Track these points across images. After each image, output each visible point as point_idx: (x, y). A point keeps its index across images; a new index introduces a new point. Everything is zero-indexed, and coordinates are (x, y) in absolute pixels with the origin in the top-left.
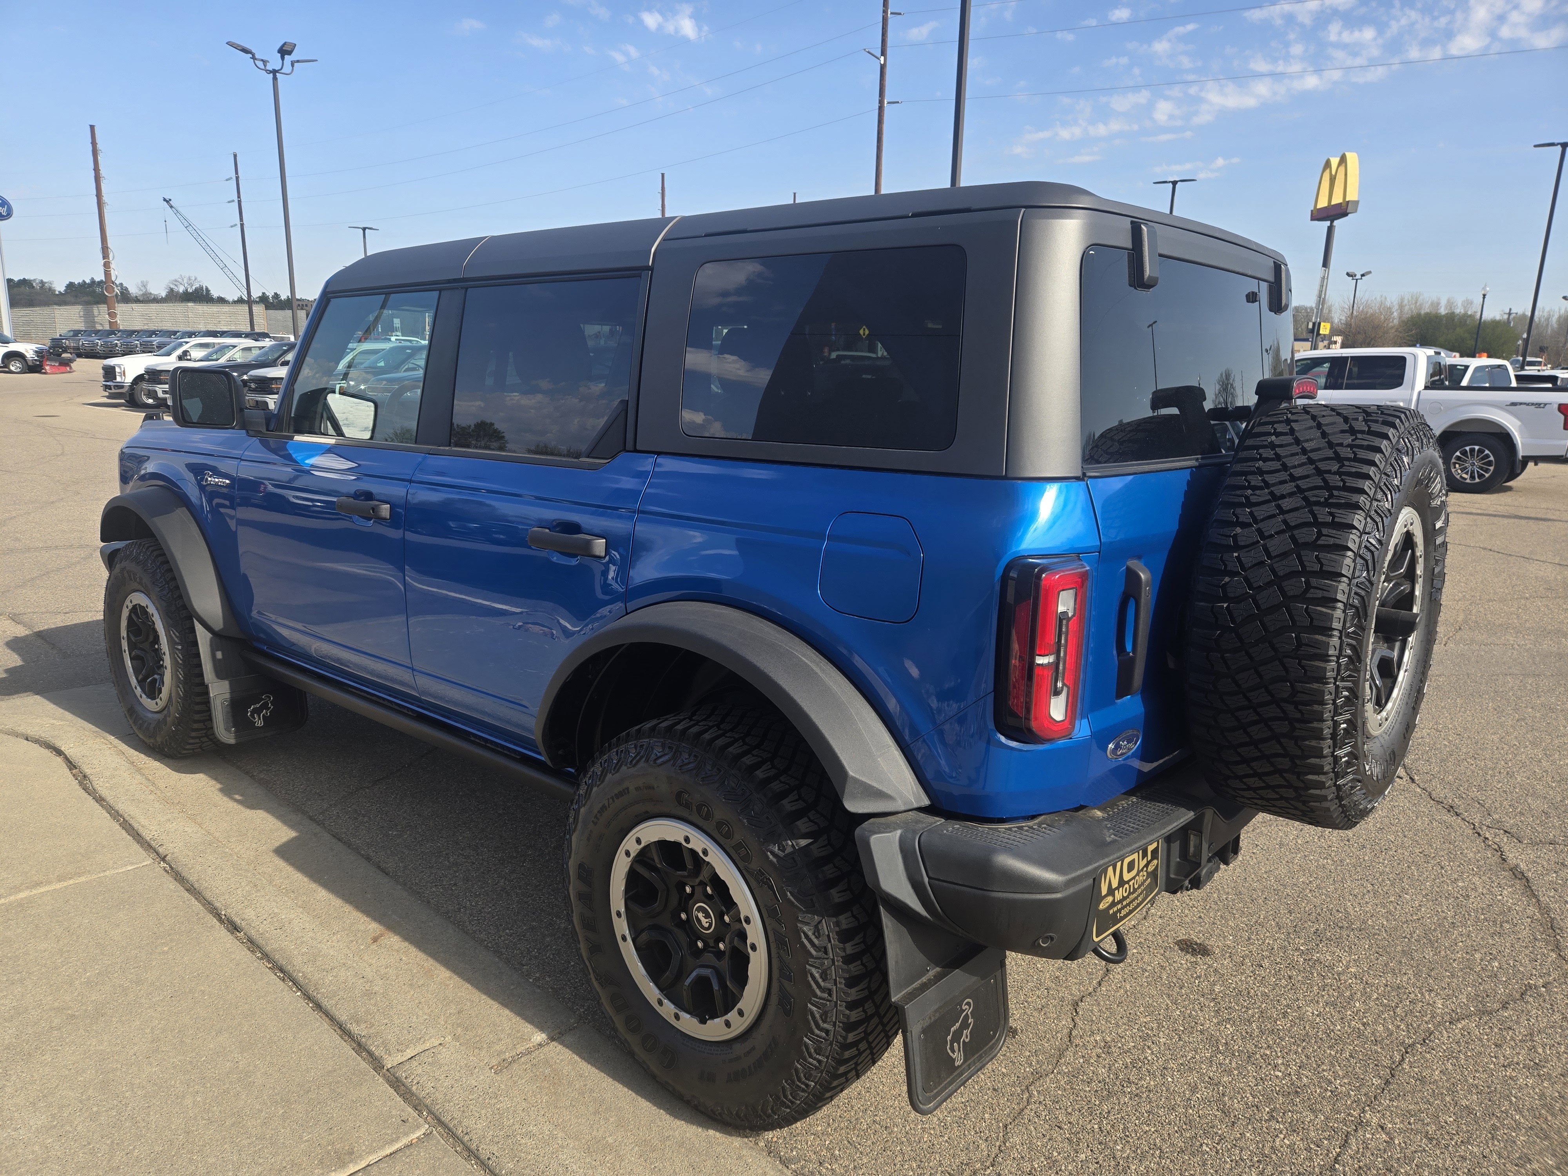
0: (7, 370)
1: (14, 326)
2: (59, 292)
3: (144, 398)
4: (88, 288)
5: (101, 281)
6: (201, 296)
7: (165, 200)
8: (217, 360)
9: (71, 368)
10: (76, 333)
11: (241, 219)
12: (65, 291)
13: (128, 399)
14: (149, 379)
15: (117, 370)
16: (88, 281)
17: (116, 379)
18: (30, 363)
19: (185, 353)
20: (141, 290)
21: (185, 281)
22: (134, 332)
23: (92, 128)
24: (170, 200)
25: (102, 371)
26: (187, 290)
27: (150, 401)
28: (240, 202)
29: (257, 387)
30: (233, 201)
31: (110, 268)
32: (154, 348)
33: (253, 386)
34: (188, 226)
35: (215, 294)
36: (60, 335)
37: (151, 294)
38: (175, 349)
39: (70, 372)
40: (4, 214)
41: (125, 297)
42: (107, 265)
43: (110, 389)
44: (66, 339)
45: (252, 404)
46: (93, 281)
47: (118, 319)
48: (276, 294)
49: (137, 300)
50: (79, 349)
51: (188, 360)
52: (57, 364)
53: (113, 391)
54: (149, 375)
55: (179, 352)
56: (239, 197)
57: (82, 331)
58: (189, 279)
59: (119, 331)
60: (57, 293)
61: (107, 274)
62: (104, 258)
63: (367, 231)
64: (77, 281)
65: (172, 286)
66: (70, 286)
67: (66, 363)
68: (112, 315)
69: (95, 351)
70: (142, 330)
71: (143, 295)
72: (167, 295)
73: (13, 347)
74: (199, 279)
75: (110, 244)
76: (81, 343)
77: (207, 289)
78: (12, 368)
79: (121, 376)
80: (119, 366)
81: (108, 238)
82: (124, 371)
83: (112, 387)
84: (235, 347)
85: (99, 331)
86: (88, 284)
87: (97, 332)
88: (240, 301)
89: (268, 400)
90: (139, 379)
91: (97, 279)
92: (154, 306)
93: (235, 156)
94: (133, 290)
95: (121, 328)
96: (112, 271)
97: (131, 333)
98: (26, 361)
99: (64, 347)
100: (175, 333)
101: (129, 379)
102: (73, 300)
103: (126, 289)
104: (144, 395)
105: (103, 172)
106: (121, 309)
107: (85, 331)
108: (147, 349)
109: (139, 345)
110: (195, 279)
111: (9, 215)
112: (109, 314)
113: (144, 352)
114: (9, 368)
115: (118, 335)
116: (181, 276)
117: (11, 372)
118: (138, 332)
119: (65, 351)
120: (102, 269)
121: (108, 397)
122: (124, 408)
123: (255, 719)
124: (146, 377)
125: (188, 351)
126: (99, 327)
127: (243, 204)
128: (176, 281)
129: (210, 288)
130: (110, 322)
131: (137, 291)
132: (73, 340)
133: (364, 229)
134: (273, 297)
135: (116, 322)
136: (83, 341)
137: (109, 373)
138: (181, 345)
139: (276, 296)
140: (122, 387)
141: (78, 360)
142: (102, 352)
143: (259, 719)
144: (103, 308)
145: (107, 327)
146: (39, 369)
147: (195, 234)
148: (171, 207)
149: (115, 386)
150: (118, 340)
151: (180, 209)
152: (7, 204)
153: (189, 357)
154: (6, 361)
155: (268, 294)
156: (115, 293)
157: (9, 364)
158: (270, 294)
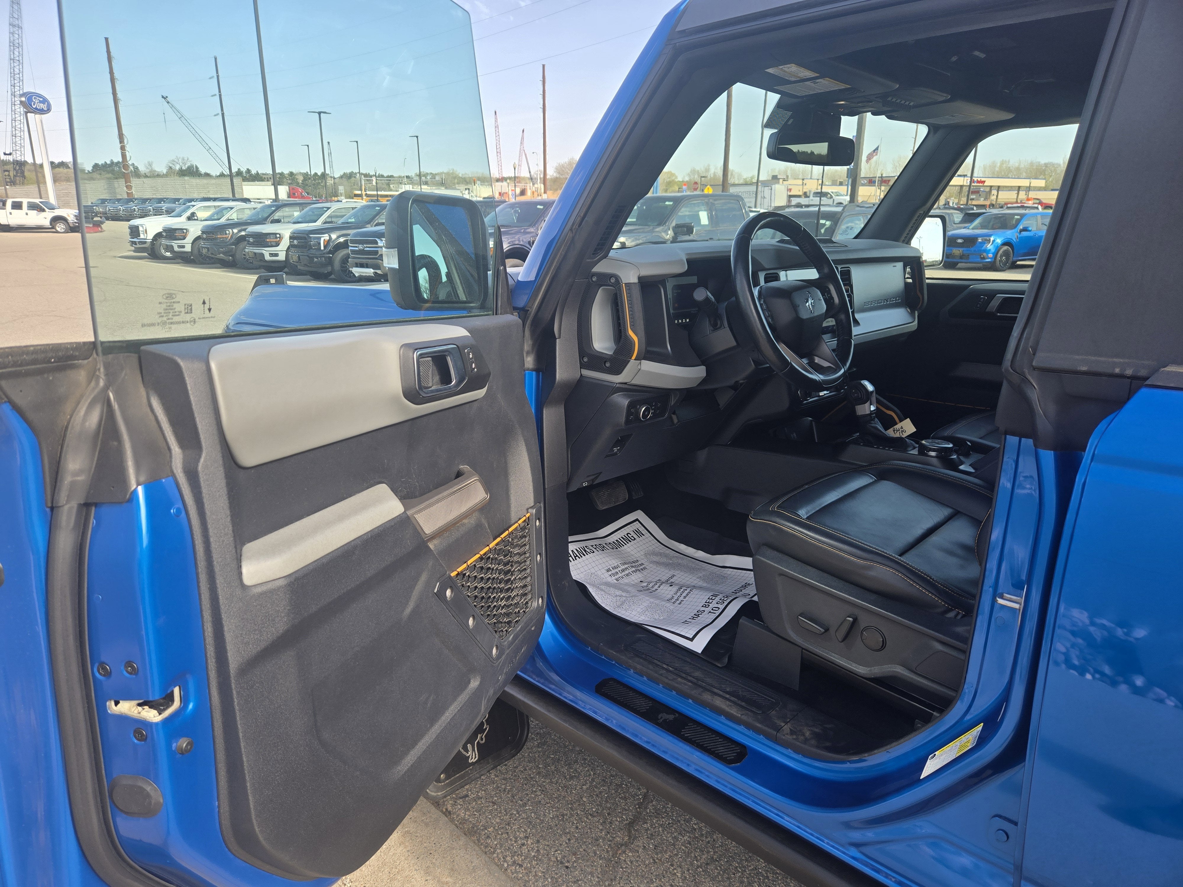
0: (54, 230)
1: (58, 197)
2: (88, 171)
3: (163, 251)
4: (108, 167)
5: (119, 162)
6: (192, 172)
7: (163, 97)
8: (219, 219)
9: (101, 228)
10: (103, 201)
11: (222, 110)
12: (92, 170)
13: (150, 252)
14: (166, 235)
15: (141, 229)
16: (108, 162)
17: (140, 236)
18: (71, 225)
19: (193, 214)
20: (147, 168)
21: (180, 161)
22: (147, 200)
23: (107, 39)
24: (167, 97)
25: (128, 231)
26: (181, 168)
27: (168, 254)
28: (220, 96)
29: (254, 242)
30: (215, 95)
31: (125, 150)
32: (163, 212)
33: (251, 240)
34: (181, 117)
35: (202, 170)
36: (92, 203)
37: (155, 171)
38: (184, 211)
39: (101, 232)
40: (46, 109)
41: (137, 173)
42: (123, 148)
43: (136, 244)
44: (96, 206)
45: (251, 255)
46: (112, 163)
47: (133, 190)
48: (248, 169)
49: (146, 176)
50: (106, 214)
51: (195, 220)
52: (91, 226)
53: (138, 246)
54: (166, 233)
55: (188, 214)
56: (220, 91)
57: (108, 199)
58: (183, 159)
59: (136, 199)
60: (87, 172)
61: (124, 156)
62: (121, 142)
63: (322, 115)
64: (100, 162)
65: (171, 165)
66: (96, 166)
67: (98, 225)
68: (129, 187)
69: (118, 215)
70: (153, 198)
71: (150, 172)
72: (167, 172)
73: (58, 212)
74: (190, 159)
75: (124, 132)
76: (107, 209)
77: (197, 167)
78: (58, 229)
79: (143, 234)
80: (142, 225)
81: (123, 126)
82: (146, 230)
83: (137, 243)
84: (232, 208)
85: (121, 199)
86: (109, 164)
87: (119, 200)
88: (222, 175)
89: (264, 252)
90: (158, 236)
91: (115, 161)
92: (159, 180)
93: (216, 59)
94: (142, 169)
95: (136, 197)
96: (127, 153)
97: (144, 201)
98: (68, 223)
99: (94, 212)
100: (178, 200)
101: (150, 236)
102: (98, 176)
103: (137, 168)
104: (164, 249)
105: (116, 75)
106: (135, 182)
107: (110, 200)
108: (158, 212)
109: (152, 210)
110: (188, 159)
111: (49, 110)
112: (127, 187)
113: (155, 215)
114: (56, 229)
115: (135, 202)
116: (177, 157)
117: (57, 232)
118: (150, 199)
119: (96, 216)
120: (119, 152)
121: (135, 251)
122: (147, 260)
123: (467, 751)
124: (164, 234)
125: (195, 213)
126: (119, 197)
127: (222, 97)
128: (173, 161)
129: (199, 166)
130: (127, 193)
131: (145, 169)
132: (101, 207)
133: (320, 113)
134: (246, 172)
135: (132, 192)
136: (110, 207)
137: (135, 231)
138: (189, 207)
139: (248, 171)
140: (145, 243)
141: (107, 222)
142: (124, 216)
143: (473, 750)
144: (122, 182)
145: (125, 196)
146: (77, 230)
147: (186, 124)
148: (168, 102)
149: (139, 242)
150: (136, 206)
151: (175, 105)
152: (48, 103)
153: (196, 218)
154: (53, 223)
155: (242, 169)
156: (130, 170)
157: (56, 225)
158: (244, 170)
